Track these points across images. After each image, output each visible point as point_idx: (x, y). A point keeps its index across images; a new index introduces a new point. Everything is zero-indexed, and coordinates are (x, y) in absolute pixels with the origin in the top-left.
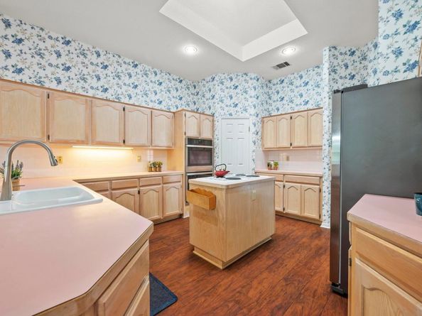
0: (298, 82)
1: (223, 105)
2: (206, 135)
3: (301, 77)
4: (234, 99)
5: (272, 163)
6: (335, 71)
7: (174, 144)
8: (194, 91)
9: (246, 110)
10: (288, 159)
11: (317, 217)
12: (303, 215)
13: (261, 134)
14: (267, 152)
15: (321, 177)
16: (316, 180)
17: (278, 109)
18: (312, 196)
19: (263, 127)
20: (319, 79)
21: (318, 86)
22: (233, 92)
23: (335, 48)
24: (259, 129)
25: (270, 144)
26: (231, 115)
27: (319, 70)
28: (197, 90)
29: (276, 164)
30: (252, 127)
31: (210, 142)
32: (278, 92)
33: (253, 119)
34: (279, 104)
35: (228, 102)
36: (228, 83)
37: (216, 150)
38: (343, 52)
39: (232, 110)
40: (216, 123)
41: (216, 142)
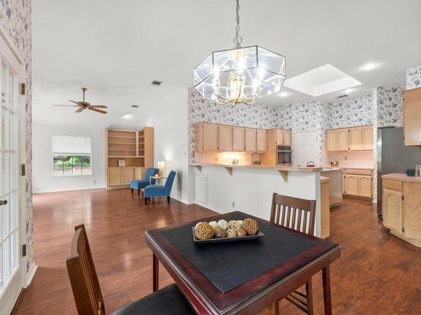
0: (354, 106)
1: (298, 123)
2: (287, 144)
3: (356, 102)
4: (306, 118)
5: (334, 161)
6: (382, 103)
7: (267, 150)
8: (274, 113)
9: (314, 126)
10: (346, 159)
11: (370, 196)
12: (359, 195)
13: (326, 142)
14: (330, 154)
15: (372, 170)
16: (369, 172)
17: (338, 124)
18: (366, 183)
19: (326, 137)
20: (370, 104)
21: (370, 109)
22: (305, 114)
23: (382, 88)
24: (324, 138)
25: (332, 148)
26: (303, 129)
27: (370, 98)
28: (277, 112)
29: (337, 163)
30: (319, 137)
31: (289, 148)
32: (337, 112)
33: (320, 132)
34: (338, 120)
35: (302, 121)
36: (302, 109)
37: (293, 153)
38: (388, 90)
39: (305, 126)
40: (293, 135)
41: (293, 148)
